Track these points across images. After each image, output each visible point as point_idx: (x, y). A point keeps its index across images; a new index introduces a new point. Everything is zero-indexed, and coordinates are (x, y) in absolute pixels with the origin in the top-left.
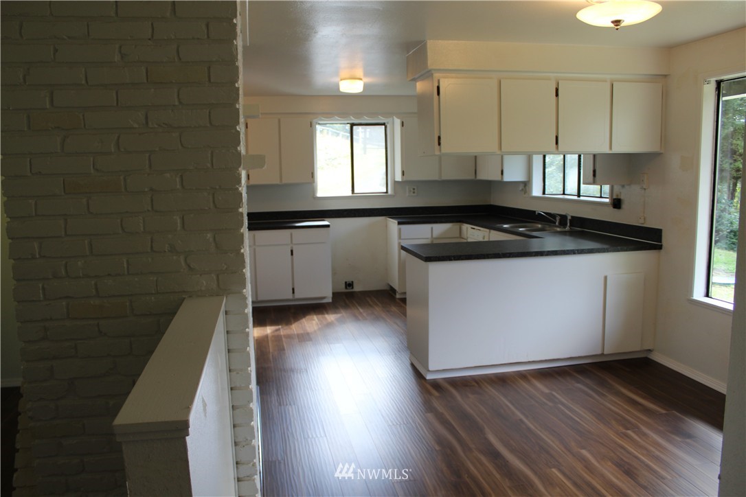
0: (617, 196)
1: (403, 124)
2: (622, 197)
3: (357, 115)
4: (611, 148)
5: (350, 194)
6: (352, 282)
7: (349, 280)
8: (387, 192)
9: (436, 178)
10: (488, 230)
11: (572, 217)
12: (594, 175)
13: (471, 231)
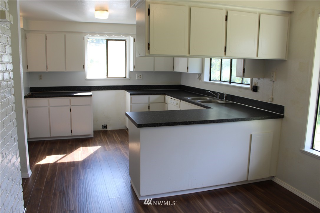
0: (255, 84)
1: (134, 40)
2: (258, 85)
3: (110, 35)
4: (257, 56)
5: (105, 77)
6: (106, 125)
7: (104, 124)
8: (126, 77)
9: (152, 70)
10: (179, 100)
11: (227, 94)
12: (244, 72)
13: (170, 100)
